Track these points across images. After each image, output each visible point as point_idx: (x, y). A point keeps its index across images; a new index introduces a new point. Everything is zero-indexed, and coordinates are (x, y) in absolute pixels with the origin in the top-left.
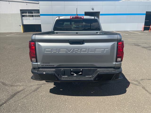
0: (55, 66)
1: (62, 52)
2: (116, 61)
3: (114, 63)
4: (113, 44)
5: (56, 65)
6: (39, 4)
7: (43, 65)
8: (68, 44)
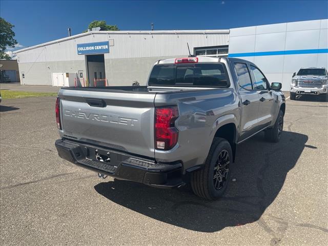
0: (78, 140)
1: (81, 117)
2: (156, 148)
3: (153, 150)
4: (147, 112)
5: (79, 137)
6: (228, 33)
7: (66, 135)
8: (86, 106)
